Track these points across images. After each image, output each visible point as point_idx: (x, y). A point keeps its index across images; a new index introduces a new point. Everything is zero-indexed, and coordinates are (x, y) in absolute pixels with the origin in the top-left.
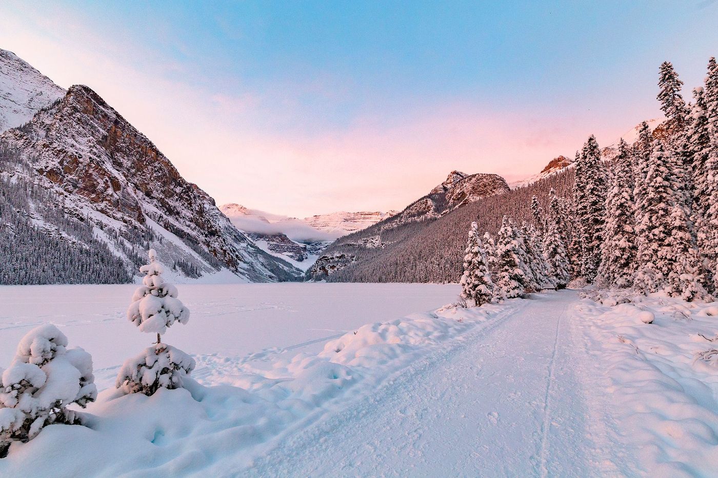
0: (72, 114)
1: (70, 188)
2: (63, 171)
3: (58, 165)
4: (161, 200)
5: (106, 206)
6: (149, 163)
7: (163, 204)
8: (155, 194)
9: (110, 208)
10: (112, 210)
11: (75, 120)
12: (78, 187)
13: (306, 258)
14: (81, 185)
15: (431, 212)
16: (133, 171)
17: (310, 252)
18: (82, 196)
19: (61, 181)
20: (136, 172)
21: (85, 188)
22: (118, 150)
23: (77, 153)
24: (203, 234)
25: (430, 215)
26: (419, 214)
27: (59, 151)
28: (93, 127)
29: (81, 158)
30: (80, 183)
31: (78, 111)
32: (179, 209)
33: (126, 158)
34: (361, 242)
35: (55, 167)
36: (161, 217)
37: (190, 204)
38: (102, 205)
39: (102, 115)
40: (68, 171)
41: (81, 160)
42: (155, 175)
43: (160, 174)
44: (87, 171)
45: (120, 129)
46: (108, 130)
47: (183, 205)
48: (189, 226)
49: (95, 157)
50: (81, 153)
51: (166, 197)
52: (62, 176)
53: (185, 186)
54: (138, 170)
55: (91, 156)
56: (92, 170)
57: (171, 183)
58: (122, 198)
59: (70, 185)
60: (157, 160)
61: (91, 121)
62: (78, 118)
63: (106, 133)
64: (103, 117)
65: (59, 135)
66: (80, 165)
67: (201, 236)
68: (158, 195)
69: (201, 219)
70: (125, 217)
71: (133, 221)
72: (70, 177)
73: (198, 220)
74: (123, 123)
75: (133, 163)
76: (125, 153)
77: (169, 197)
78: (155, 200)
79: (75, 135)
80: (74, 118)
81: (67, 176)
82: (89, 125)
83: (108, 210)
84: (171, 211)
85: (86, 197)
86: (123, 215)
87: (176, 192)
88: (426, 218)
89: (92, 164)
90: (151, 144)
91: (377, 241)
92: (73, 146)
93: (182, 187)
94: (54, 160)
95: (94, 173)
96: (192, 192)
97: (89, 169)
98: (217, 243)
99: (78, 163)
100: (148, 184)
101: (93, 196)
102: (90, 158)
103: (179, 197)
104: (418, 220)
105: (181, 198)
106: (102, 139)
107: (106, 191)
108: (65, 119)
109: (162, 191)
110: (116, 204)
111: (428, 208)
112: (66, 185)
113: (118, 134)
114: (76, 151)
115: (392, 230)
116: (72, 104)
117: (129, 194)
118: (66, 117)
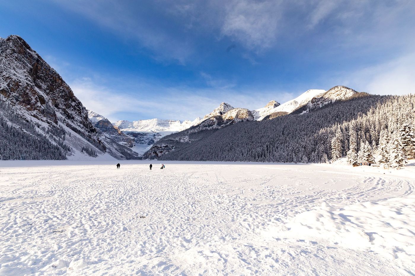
0: (12, 54)
1: (14, 101)
2: (9, 90)
3: (7, 86)
4: (64, 110)
5: (37, 113)
6: (57, 87)
7: (65, 113)
8: (60, 106)
9: (39, 114)
10: (41, 116)
11: (14, 58)
12: (19, 101)
13: (135, 146)
14: (21, 100)
15: (215, 125)
16: (48, 91)
17: (137, 142)
18: (22, 106)
19: (9, 96)
20: (49, 92)
21: (23, 102)
22: (39, 78)
23: (17, 79)
24: (87, 131)
25: (215, 126)
26: (209, 126)
27: (7, 78)
28: (24, 63)
29: (20, 82)
30: (20, 98)
31: (16, 53)
32: (74, 116)
33: (43, 83)
34: (177, 139)
35: (5, 87)
36: (64, 120)
37: (80, 113)
38: (35, 112)
39: (29, 55)
40: (13, 90)
41: (20, 84)
42: (60, 94)
43: (63, 94)
44: (24, 91)
45: (40, 65)
46: (33, 65)
47: (76, 113)
48: (79, 126)
49: (29, 83)
50: (20, 80)
51: (66, 108)
52: (9, 93)
53: (77, 102)
54: (50, 91)
55: (28, 82)
56: (28, 90)
57: (69, 100)
58: (46, 108)
59: (14, 99)
60: (62, 85)
61: (23, 59)
62: (16, 57)
63: (32, 67)
64: (30, 57)
65: (5, 67)
66: (20, 87)
67: (86, 132)
68: (62, 107)
69: (86, 122)
70: (49, 120)
71: (53, 123)
72: (14, 94)
73: (84, 122)
74: (42, 61)
75: (47, 87)
76: (43, 80)
77: (68, 108)
78: (61, 110)
79: (15, 67)
80: (13, 56)
81: (12, 94)
82: (22, 61)
83: (38, 116)
84: (69, 117)
85: (24, 107)
86: (47, 119)
87: (72, 105)
88: (213, 128)
89: (28, 87)
90: (59, 75)
91: (186, 139)
92: (15, 75)
93: (76, 102)
94: (4, 83)
95: (29, 93)
96: (81, 106)
97: (26, 90)
98: (95, 137)
99: (19, 86)
100: (57, 100)
101: (29, 106)
102: (27, 83)
103: (74, 108)
104: (209, 129)
105: (75, 109)
106: (30, 70)
107: (36, 104)
108: (8, 57)
109: (64, 104)
110: (43, 112)
111: (214, 123)
112: (12, 99)
113: (39, 68)
114: (17, 78)
115: (195, 133)
116: (12, 48)
117: (50, 106)
118: (9, 56)
